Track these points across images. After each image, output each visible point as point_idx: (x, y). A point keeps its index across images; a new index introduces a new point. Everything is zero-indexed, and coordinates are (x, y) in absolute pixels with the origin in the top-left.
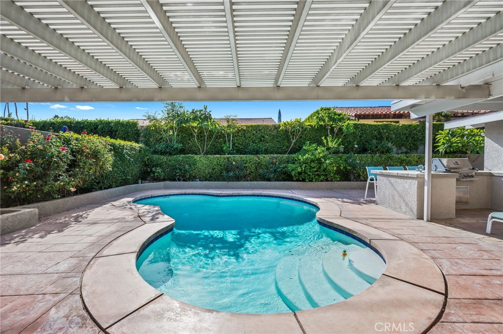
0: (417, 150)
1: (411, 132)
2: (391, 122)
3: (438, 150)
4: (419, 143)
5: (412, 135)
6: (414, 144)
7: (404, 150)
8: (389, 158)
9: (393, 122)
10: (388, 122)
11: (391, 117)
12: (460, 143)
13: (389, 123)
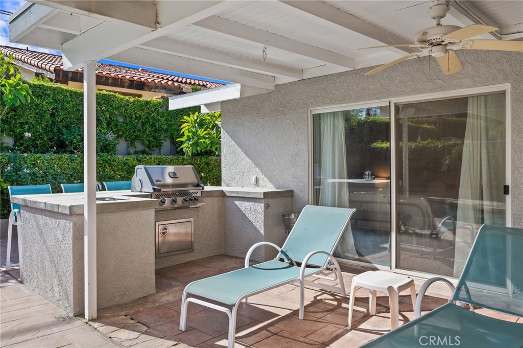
0: (160, 148)
1: (150, 114)
2: (115, 92)
3: (182, 149)
4: (162, 137)
5: (151, 120)
6: (154, 138)
7: (139, 146)
8: (106, 162)
9: (120, 93)
10: (110, 91)
11: (126, 85)
12: (208, 138)
13: (112, 93)
